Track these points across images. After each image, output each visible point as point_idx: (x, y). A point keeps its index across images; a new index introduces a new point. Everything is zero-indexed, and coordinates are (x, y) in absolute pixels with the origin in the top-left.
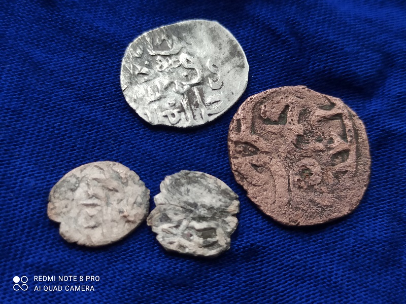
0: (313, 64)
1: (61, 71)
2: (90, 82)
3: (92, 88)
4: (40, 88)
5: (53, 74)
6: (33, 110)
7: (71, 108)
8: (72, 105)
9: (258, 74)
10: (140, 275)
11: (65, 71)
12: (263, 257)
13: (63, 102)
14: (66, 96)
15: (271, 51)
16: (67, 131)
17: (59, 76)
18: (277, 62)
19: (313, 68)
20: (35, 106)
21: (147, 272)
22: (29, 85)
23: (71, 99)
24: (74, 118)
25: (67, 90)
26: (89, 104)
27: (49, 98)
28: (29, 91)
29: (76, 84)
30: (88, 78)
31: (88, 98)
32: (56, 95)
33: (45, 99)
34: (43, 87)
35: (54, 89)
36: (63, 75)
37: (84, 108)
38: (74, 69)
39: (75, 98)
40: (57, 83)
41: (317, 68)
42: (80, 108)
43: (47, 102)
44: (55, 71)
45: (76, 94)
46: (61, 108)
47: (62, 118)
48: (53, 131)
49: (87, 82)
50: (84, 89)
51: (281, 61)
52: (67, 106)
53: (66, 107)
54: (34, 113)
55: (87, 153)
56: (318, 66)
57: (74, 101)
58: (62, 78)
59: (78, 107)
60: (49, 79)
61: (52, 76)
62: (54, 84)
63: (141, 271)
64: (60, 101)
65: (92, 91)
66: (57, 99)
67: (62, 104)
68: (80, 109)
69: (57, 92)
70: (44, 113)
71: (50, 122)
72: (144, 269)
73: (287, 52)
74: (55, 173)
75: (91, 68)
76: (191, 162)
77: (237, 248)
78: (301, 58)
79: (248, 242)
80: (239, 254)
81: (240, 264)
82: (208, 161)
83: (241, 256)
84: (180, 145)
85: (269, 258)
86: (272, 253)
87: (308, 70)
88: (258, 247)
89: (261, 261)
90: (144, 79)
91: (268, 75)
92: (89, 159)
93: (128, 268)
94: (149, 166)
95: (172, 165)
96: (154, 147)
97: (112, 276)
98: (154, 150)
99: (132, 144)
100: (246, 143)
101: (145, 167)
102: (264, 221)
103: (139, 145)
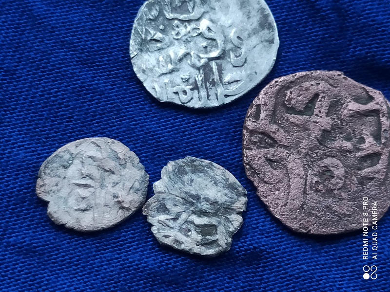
0: (355, 48)
1: (63, 28)
2: (95, 44)
3: (96, 51)
4: (38, 46)
5: (54, 32)
6: (28, 71)
7: (71, 73)
8: (73, 69)
9: (290, 52)
10: (129, 267)
11: (67, 29)
12: (265, 263)
13: (62, 65)
14: (67, 59)
15: (307, 26)
16: (64, 99)
17: (60, 34)
18: (313, 40)
19: (353, 52)
20: (31, 67)
21: (137, 265)
22: (26, 41)
23: (72, 62)
24: (74, 84)
25: (69, 52)
26: (91, 70)
27: (47, 59)
28: (26, 49)
29: (79, 46)
30: (93, 40)
31: (91, 63)
32: (55, 57)
33: (43, 60)
34: (41, 45)
35: (54, 50)
36: (66, 33)
37: (85, 75)
38: (78, 27)
39: (77, 61)
40: (57, 42)
41: (358, 52)
42: (81, 73)
43: (45, 63)
44: (57, 27)
45: (78, 57)
46: (59, 72)
47: (60, 84)
48: (49, 98)
49: (92, 44)
50: (88, 52)
51: (317, 39)
52: (67, 71)
53: (65, 71)
54: (29, 75)
55: (84, 126)
56: (360, 50)
57: (75, 65)
58: (64, 37)
59: (80, 72)
60: (49, 36)
61: (53, 34)
62: (54, 43)
63: (130, 262)
64: (60, 64)
65: (97, 55)
66: (57, 61)
67: (61, 68)
68: (81, 76)
69: (57, 53)
70: (40, 76)
71: (47, 86)
72: (134, 261)
73: (326, 30)
74: (47, 146)
75: (98, 28)
76: (199, 148)
77: (238, 250)
78: (341, 39)
79: (252, 245)
80: (240, 256)
81: (240, 267)
82: (217, 149)
83: (242, 259)
84: (189, 127)
85: (272, 265)
86: (277, 260)
87: (348, 53)
88: (262, 251)
89: (263, 267)
90: (157, 47)
91: (301, 54)
92: (86, 133)
93: (117, 258)
94: (151, 148)
95: (177, 149)
96: (159, 127)
97: (99, 264)
98: (159, 130)
99: (136, 121)
100: (263, 133)
101: (148, 148)
102: (273, 224)
103: (143, 123)
